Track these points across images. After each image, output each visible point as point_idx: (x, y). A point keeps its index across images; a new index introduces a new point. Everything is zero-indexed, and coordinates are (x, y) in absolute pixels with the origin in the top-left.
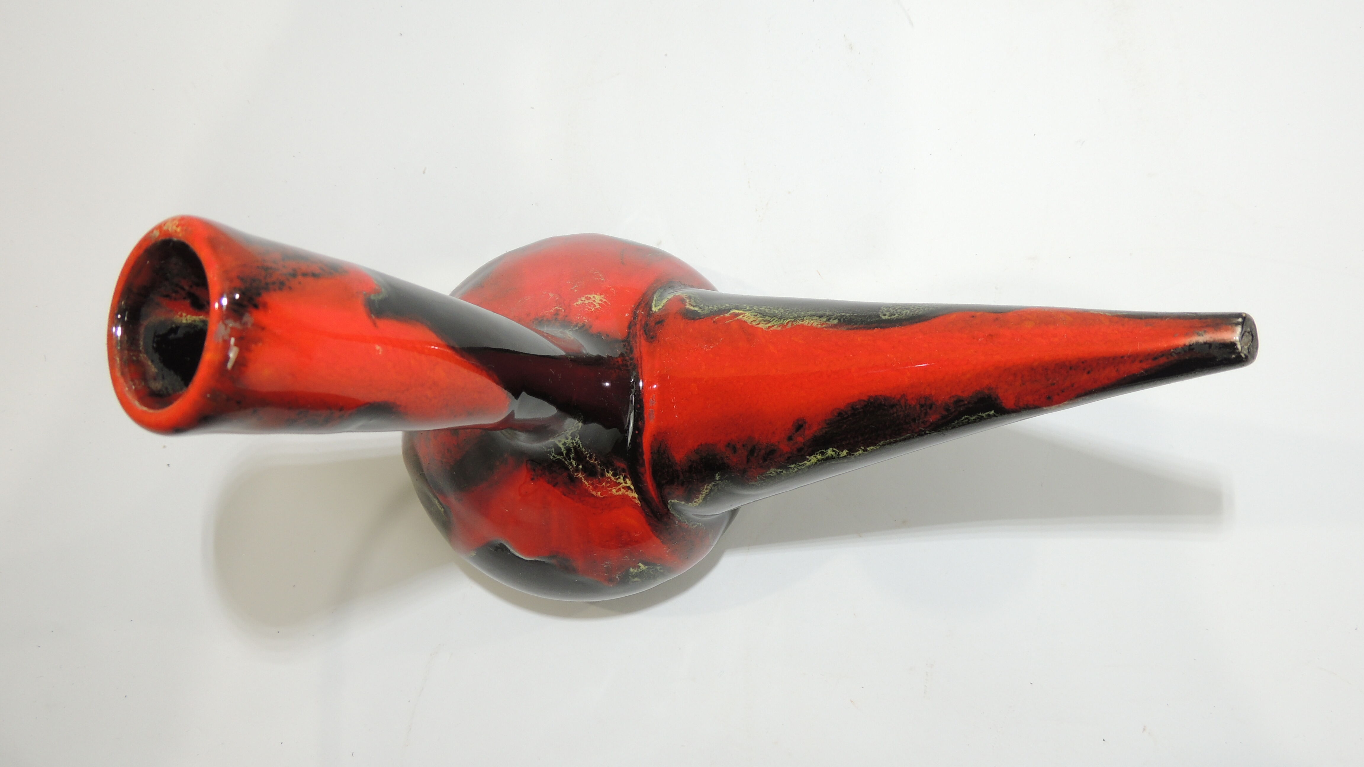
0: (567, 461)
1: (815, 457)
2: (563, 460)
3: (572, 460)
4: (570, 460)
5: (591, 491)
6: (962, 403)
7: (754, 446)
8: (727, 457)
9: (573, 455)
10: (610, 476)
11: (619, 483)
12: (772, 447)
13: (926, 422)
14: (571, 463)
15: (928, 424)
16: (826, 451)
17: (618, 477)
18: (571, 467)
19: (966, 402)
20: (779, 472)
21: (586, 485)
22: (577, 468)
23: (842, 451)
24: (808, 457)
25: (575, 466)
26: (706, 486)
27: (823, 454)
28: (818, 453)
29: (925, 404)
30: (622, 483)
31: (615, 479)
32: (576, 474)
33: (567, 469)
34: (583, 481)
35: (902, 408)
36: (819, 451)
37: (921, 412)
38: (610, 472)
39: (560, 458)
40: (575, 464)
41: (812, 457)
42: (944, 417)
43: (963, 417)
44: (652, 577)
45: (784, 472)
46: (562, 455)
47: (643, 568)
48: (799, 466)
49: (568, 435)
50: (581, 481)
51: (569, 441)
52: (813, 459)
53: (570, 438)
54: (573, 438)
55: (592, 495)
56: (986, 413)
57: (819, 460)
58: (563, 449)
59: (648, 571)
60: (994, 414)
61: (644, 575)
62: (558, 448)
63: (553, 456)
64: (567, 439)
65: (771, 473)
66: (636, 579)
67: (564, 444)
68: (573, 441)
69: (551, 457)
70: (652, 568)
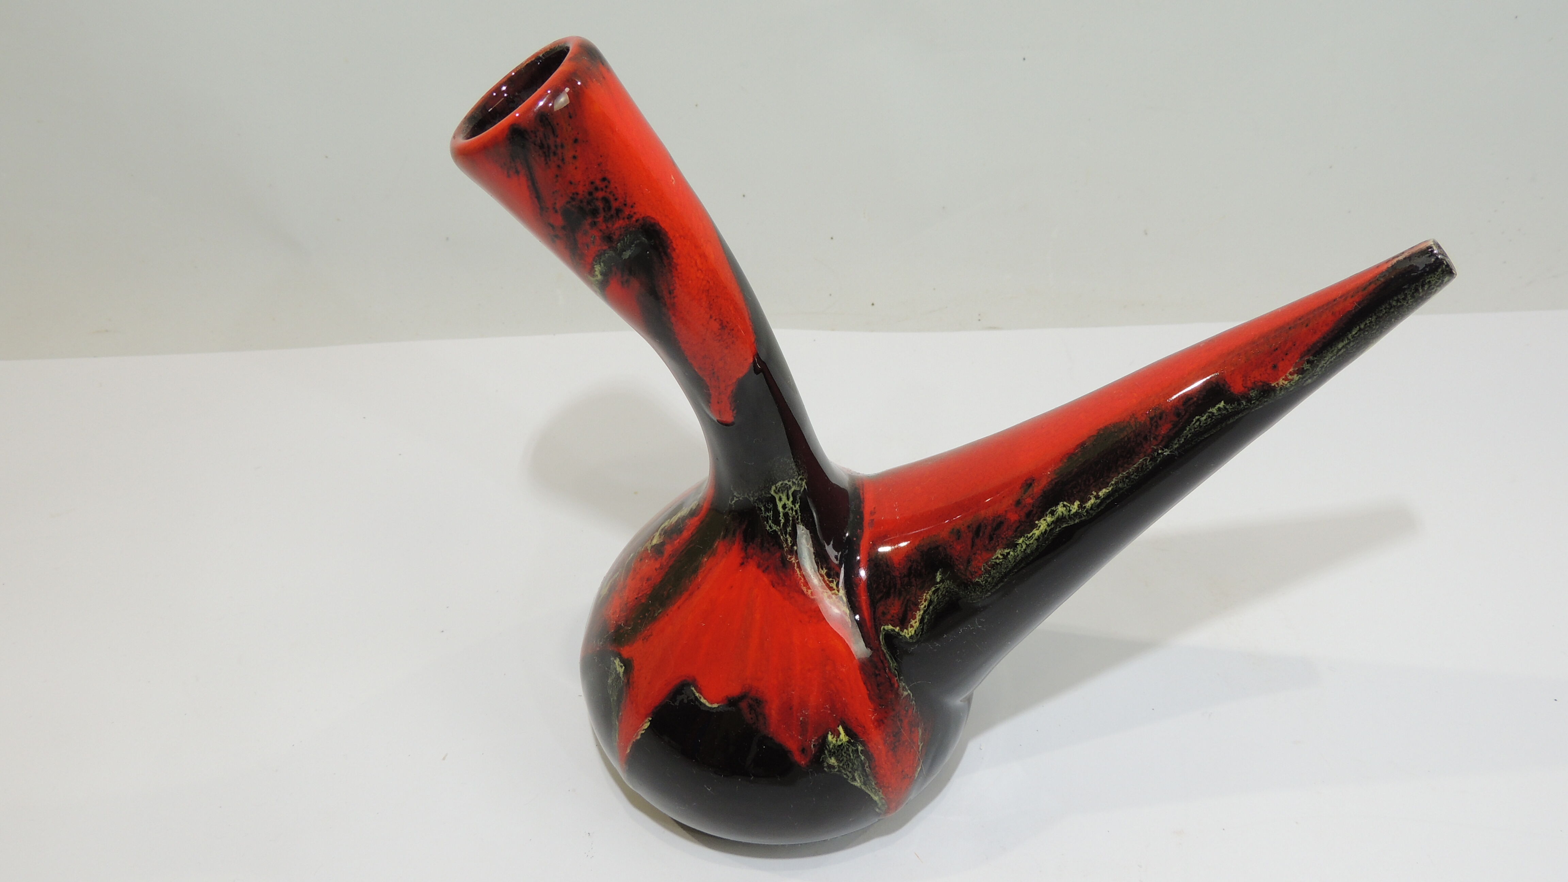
0: (783, 536)
1: (1045, 520)
2: (779, 533)
3: (788, 536)
4: (786, 536)
5: (802, 585)
6: (1191, 401)
7: (980, 524)
8: (950, 546)
9: (790, 529)
10: (824, 574)
11: (831, 587)
12: (999, 519)
13: (1158, 436)
14: (787, 540)
15: (1160, 438)
16: (1057, 508)
17: (831, 579)
18: (785, 545)
19: (1195, 399)
20: (1005, 554)
21: (798, 574)
22: (792, 548)
23: (1073, 504)
24: (1037, 522)
25: (790, 545)
26: (925, 594)
27: (1053, 513)
28: (1048, 513)
29: (1155, 415)
30: (834, 590)
31: (828, 580)
32: (789, 556)
33: (781, 547)
34: (796, 568)
35: (1132, 428)
36: (1049, 511)
37: (1152, 426)
38: (824, 569)
39: (777, 530)
40: (791, 543)
41: (1042, 521)
42: (1175, 426)
43: (1194, 420)
44: (851, 764)
45: (1012, 553)
46: (780, 526)
47: (844, 737)
48: (1028, 539)
49: (790, 494)
50: (794, 569)
51: (789, 504)
52: (1043, 525)
53: (791, 499)
54: (794, 502)
55: (803, 591)
56: (1216, 407)
57: (1048, 525)
58: (781, 515)
59: (848, 750)
60: (1224, 406)
61: (842, 755)
62: (776, 512)
63: (770, 527)
64: (788, 499)
65: (997, 558)
66: (833, 761)
67: (784, 507)
68: (793, 506)
69: (768, 528)
70: (853, 744)
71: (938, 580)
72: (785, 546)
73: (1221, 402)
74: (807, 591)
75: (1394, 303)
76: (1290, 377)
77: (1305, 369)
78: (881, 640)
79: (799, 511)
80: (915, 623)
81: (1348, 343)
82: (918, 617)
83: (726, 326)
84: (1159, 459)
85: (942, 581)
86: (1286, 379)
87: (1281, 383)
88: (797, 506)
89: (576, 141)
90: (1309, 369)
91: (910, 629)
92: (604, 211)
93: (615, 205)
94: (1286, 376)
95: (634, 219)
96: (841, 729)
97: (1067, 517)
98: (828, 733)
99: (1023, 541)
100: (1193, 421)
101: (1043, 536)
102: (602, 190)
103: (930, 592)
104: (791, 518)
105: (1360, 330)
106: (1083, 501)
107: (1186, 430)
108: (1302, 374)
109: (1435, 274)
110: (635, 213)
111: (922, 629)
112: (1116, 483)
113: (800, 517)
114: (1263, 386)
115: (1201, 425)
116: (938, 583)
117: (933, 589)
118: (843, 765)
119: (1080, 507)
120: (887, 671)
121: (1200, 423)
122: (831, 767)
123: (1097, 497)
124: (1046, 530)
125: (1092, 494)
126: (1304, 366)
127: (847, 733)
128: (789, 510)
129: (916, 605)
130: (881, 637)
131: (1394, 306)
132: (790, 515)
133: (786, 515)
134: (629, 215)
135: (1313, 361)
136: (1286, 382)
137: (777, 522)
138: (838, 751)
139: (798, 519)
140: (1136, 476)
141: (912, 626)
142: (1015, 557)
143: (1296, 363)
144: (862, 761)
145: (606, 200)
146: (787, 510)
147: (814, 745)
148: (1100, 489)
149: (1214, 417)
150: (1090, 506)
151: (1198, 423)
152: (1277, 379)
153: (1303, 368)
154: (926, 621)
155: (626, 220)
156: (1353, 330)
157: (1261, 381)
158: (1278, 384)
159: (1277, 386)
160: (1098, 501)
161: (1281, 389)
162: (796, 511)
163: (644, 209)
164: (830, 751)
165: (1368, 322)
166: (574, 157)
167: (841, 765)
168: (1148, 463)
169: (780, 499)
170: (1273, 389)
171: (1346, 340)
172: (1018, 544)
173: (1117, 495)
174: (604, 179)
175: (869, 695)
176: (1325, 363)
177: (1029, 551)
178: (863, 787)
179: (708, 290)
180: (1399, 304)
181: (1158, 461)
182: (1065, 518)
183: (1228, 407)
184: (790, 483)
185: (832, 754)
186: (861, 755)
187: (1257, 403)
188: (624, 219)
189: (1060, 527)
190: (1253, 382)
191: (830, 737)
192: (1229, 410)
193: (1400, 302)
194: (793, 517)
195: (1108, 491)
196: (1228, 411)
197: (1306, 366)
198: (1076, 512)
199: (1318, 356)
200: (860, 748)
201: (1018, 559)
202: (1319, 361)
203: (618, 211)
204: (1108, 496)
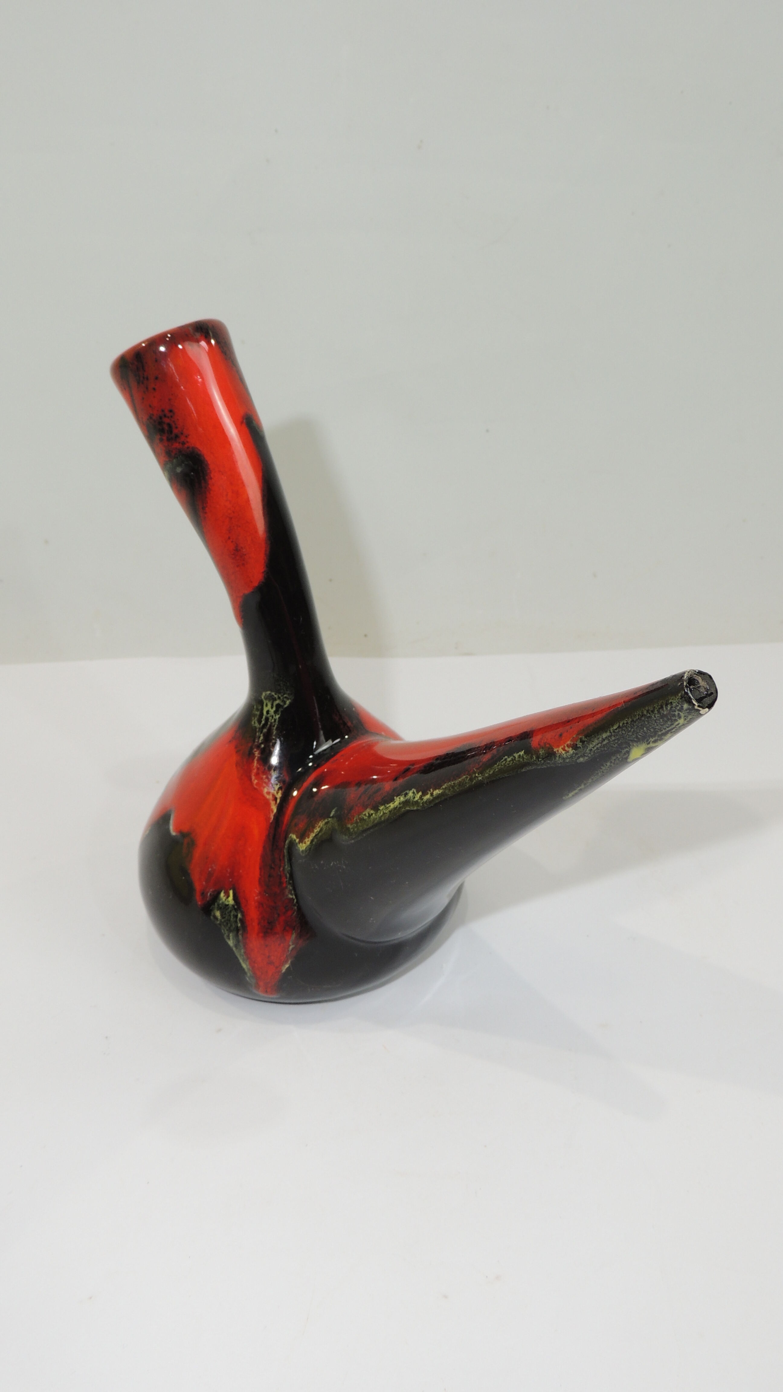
0: (259, 734)
2: (257, 730)
5: (253, 773)
9: (266, 731)
13: (481, 762)
16: (409, 792)
20: (371, 814)
21: (254, 765)
22: (260, 745)
23: (418, 794)
24: (395, 798)
25: (260, 742)
26: (321, 822)
27: (405, 795)
28: (403, 793)
34: (255, 760)
36: (405, 792)
39: (257, 727)
41: (398, 798)
42: (492, 758)
43: (504, 759)
44: (229, 925)
45: (374, 815)
46: (260, 725)
47: (231, 901)
48: (386, 808)
49: (275, 704)
50: (253, 759)
51: (272, 711)
52: (398, 801)
53: (274, 709)
54: (276, 712)
55: (251, 779)
56: (519, 754)
57: (400, 804)
58: (264, 717)
59: (231, 911)
60: (523, 755)
61: (225, 914)
62: (262, 714)
63: (254, 722)
64: (272, 708)
65: (365, 815)
66: (218, 914)
67: (268, 712)
68: (274, 715)
69: (253, 723)
70: (236, 910)
71: (331, 815)
72: (257, 741)
73: (522, 750)
74: (254, 780)
75: (645, 712)
76: (566, 748)
77: (578, 746)
78: (286, 843)
79: (277, 721)
80: (308, 841)
81: (610, 736)
82: (311, 838)
83: (240, 550)
84: (474, 781)
85: (333, 817)
86: (564, 749)
87: (560, 751)
88: (277, 717)
89: (156, 378)
90: (580, 747)
91: (304, 845)
92: (168, 433)
93: (175, 431)
94: (564, 746)
95: (186, 446)
96: (231, 892)
97: (411, 802)
98: (222, 891)
99: (382, 809)
100: (502, 759)
101: (394, 811)
102: (168, 417)
103: (324, 822)
104: (269, 723)
105: (619, 727)
106: (424, 793)
107: (496, 764)
108: (576, 750)
109: (676, 697)
110: (188, 442)
111: (310, 849)
112: (446, 788)
113: (276, 726)
114: (549, 748)
115: (506, 764)
116: (330, 818)
117: (326, 821)
118: (224, 921)
119: (421, 798)
120: (282, 869)
121: (505, 763)
122: (216, 918)
123: (432, 794)
124: (397, 807)
125: (430, 791)
126: (577, 743)
127: (235, 898)
128: (270, 716)
129: (314, 827)
130: (287, 842)
131: (645, 715)
132: (270, 720)
133: (267, 719)
134: (183, 442)
135: (585, 741)
136: (564, 752)
137: (260, 722)
138: (224, 908)
139: (274, 726)
140: (458, 789)
141: (305, 843)
142: (374, 819)
143: (573, 738)
144: (237, 927)
145: (169, 425)
146: (269, 715)
147: (210, 894)
148: (435, 789)
149: (515, 761)
150: (426, 800)
151: (504, 762)
152: (558, 746)
153: (577, 745)
154: (314, 843)
155: (181, 445)
156: (615, 725)
157: (549, 744)
158: (558, 751)
159: (557, 752)
160: (431, 798)
161: (559, 757)
162: (275, 720)
163: (194, 442)
164: (218, 905)
165: (625, 722)
166: (154, 389)
167: (223, 920)
168: (467, 781)
169: (267, 705)
170: (554, 754)
171: (609, 732)
172: (379, 810)
173: (443, 798)
174: (171, 411)
175: (260, 879)
176: (593, 748)
177: (383, 819)
178: (234, 949)
179: (231, 518)
180: (648, 715)
181: (473, 783)
182: (410, 802)
183: (524, 757)
184: (276, 696)
185: (219, 908)
186: (239, 922)
187: (542, 762)
188: (179, 443)
189: (405, 808)
190: (545, 742)
191: (222, 894)
192: (525, 759)
193: (650, 713)
194: (271, 723)
195: (439, 792)
196: (523, 760)
197: (579, 744)
198: (417, 801)
199: (588, 738)
200: (239, 916)
201: (376, 822)
202: (588, 743)
203: (177, 436)
204: (439, 796)
